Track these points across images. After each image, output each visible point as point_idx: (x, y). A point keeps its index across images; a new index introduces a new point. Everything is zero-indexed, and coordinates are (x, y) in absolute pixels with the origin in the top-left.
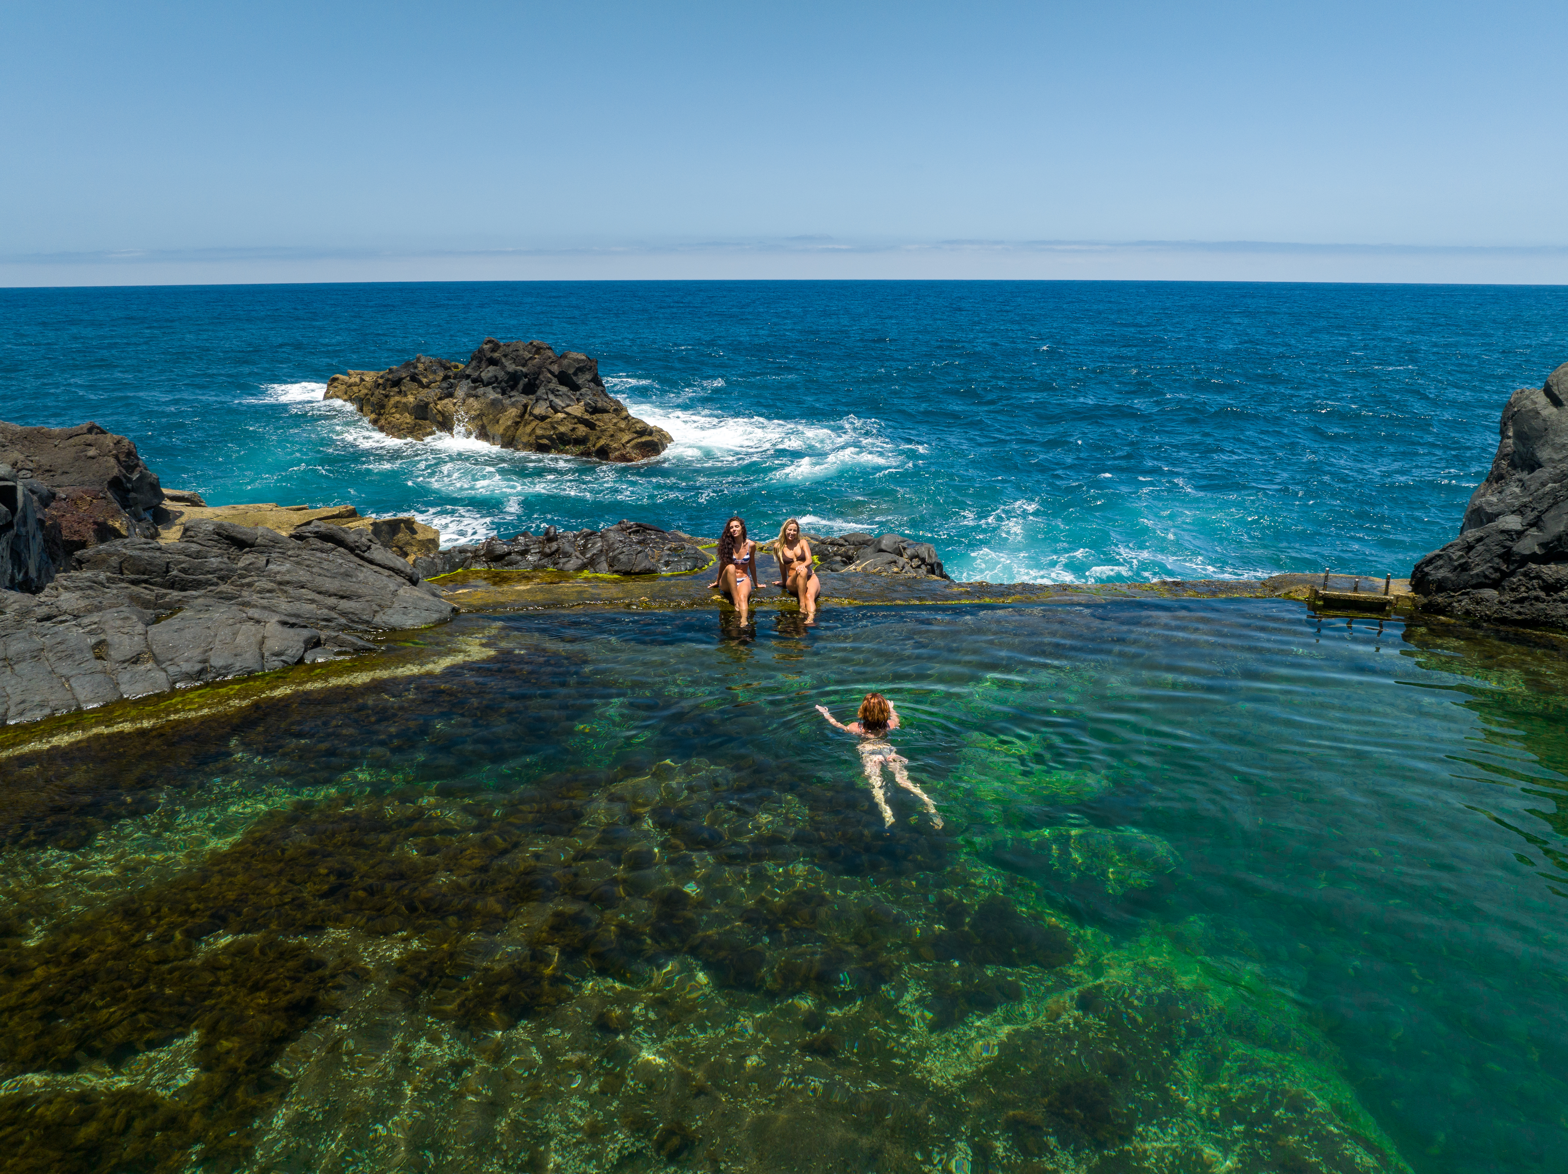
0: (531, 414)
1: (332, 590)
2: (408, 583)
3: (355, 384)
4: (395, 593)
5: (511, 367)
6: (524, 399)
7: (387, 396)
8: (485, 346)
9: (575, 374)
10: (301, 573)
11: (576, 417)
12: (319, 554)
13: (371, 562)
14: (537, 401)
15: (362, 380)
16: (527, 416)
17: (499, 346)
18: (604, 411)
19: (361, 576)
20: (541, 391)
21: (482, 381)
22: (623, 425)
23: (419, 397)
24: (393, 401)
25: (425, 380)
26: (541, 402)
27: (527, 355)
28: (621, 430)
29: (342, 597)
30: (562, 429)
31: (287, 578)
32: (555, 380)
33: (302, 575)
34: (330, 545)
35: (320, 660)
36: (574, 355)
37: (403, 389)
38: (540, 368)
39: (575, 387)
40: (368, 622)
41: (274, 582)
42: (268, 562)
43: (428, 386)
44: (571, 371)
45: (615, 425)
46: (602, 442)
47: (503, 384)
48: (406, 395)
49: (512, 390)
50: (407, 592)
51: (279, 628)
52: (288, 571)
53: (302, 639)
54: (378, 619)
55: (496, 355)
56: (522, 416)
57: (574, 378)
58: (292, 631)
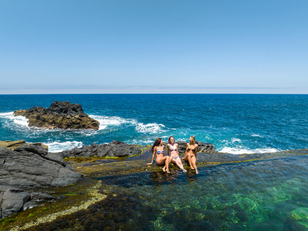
0: (66, 118)
1: (33, 172)
2: (63, 167)
3: (21, 112)
4: (58, 171)
5: (61, 107)
6: (64, 114)
7: (29, 115)
8: (54, 103)
9: (77, 108)
10: (20, 165)
11: (77, 118)
12: (27, 157)
13: (48, 159)
14: (67, 114)
15: (23, 111)
16: (65, 118)
17: (58, 103)
18: (84, 117)
19: (45, 165)
20: (68, 112)
21: (53, 110)
22: (88, 120)
23: (37, 114)
24: (31, 116)
25: (39, 111)
26: (68, 115)
27: (65, 104)
28: (88, 121)
29: (38, 175)
30: (74, 121)
31: (13, 168)
32: (72, 110)
33: (20, 167)
34: (31, 153)
35: (31, 207)
36: (76, 104)
37: (33, 113)
38: (68, 107)
39: (77, 111)
40: (49, 185)
41: (7, 170)
42: (5, 162)
43: (40, 112)
44: (76, 108)
45: (86, 119)
46: (84, 124)
47: (59, 111)
48: (34, 114)
49: (61, 112)
50: (62, 170)
51: (11, 194)
52: (14, 165)
53: (22, 198)
54: (53, 183)
55: (57, 105)
56: (64, 118)
57: (76, 109)
58: (17, 195)
